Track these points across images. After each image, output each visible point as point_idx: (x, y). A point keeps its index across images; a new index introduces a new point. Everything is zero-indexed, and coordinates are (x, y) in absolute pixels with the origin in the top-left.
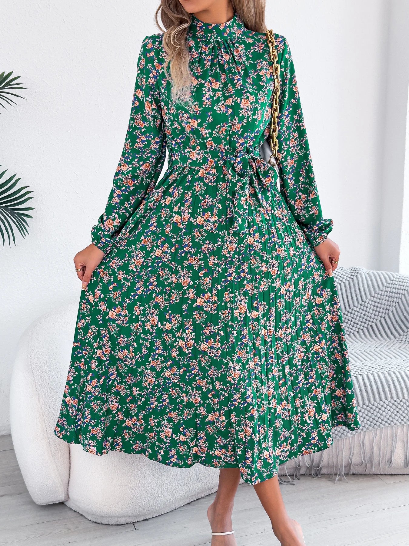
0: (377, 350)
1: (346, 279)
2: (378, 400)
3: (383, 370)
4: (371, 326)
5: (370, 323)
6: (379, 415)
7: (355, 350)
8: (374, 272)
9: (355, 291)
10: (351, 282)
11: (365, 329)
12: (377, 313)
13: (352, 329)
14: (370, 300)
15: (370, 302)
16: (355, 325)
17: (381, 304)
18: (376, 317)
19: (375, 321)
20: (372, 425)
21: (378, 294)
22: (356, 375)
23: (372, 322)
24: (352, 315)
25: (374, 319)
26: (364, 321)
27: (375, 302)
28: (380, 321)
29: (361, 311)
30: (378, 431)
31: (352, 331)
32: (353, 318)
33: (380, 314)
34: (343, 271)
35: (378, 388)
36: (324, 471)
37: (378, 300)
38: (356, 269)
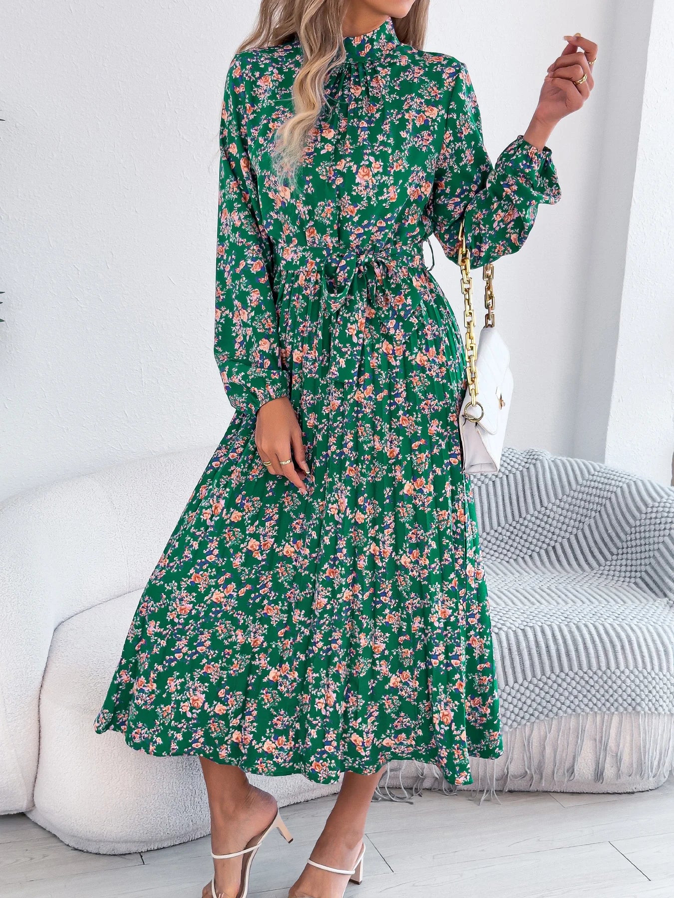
0: (561, 587)
1: (517, 469)
2: (557, 670)
3: (569, 620)
4: (554, 548)
5: (552, 543)
6: (557, 696)
7: (524, 585)
8: (564, 459)
9: (531, 489)
10: (525, 473)
11: (543, 552)
12: (564, 527)
13: (521, 551)
14: (554, 504)
15: (555, 508)
16: (527, 544)
17: (572, 512)
18: (562, 533)
19: (560, 539)
20: (546, 711)
21: (568, 496)
22: (522, 627)
23: (556, 541)
24: (523, 528)
25: (558, 536)
26: (542, 538)
27: (563, 509)
28: (569, 539)
29: (538, 522)
30: (555, 722)
31: (522, 554)
32: (524, 533)
33: (570, 529)
34: (513, 454)
35: (558, 650)
37: (567, 506)
38: (534, 453)
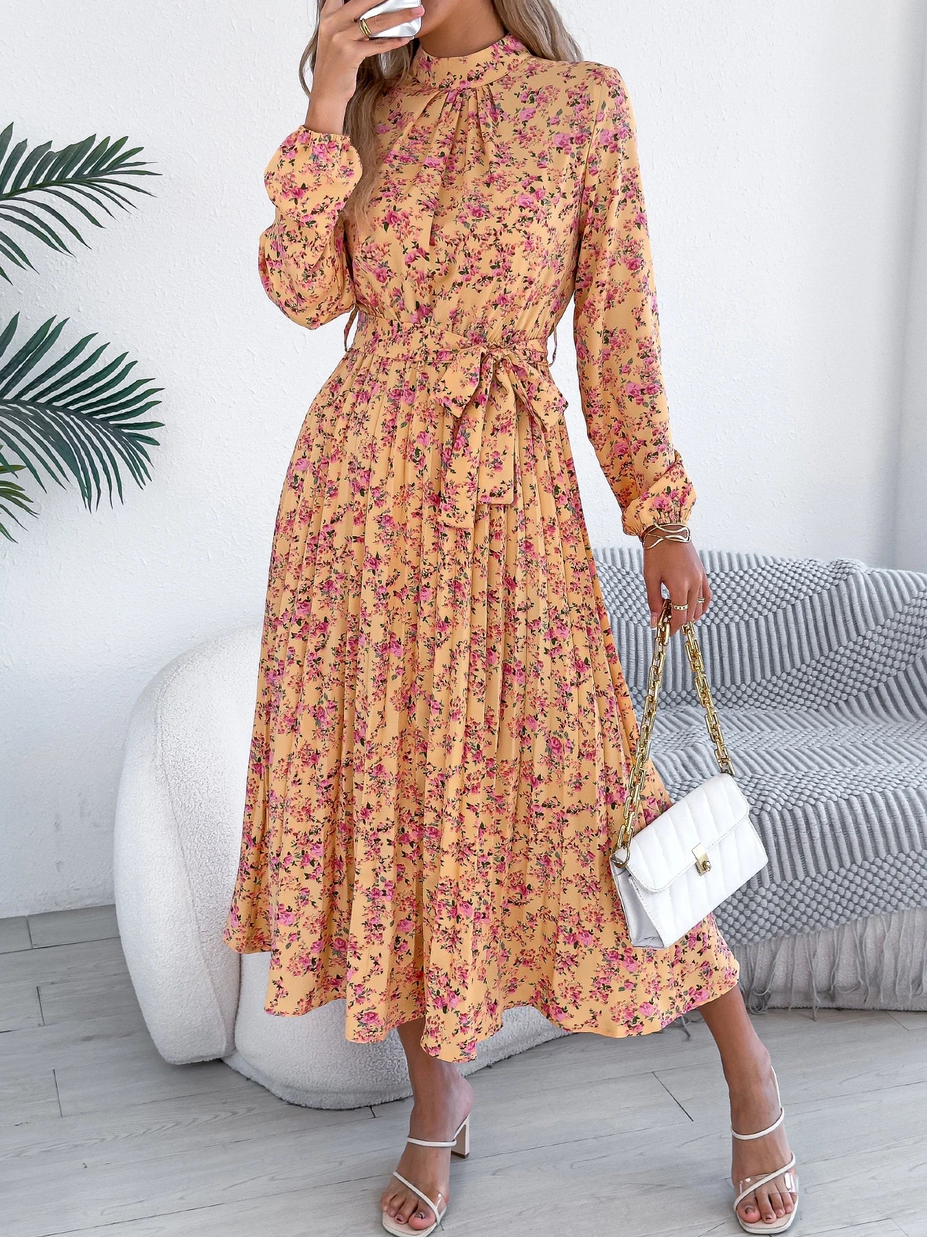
0: (890, 741)
1: (823, 587)
2: (895, 850)
3: (906, 784)
4: (877, 689)
5: (874, 683)
6: (896, 883)
7: (842, 740)
8: (884, 571)
9: (844, 613)
10: (834, 592)
11: (862, 696)
12: (890, 661)
13: (833, 695)
14: (874, 632)
15: (876, 637)
16: (841, 686)
17: (899, 641)
18: (887, 670)
19: (884, 678)
20: (883, 903)
21: (892, 620)
22: (847, 797)
23: (879, 681)
24: (835, 665)
25: (882, 673)
26: (861, 677)
27: (886, 638)
28: (896, 678)
29: (854, 656)
30: (894, 918)
31: (834, 699)
32: (836, 671)
33: (897, 664)
34: (816, 568)
35: (895, 825)
36: (776, 1001)
37: (892, 634)
38: (844, 565)
